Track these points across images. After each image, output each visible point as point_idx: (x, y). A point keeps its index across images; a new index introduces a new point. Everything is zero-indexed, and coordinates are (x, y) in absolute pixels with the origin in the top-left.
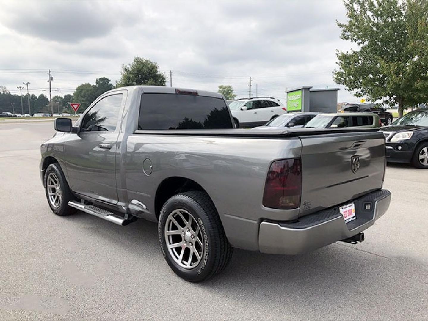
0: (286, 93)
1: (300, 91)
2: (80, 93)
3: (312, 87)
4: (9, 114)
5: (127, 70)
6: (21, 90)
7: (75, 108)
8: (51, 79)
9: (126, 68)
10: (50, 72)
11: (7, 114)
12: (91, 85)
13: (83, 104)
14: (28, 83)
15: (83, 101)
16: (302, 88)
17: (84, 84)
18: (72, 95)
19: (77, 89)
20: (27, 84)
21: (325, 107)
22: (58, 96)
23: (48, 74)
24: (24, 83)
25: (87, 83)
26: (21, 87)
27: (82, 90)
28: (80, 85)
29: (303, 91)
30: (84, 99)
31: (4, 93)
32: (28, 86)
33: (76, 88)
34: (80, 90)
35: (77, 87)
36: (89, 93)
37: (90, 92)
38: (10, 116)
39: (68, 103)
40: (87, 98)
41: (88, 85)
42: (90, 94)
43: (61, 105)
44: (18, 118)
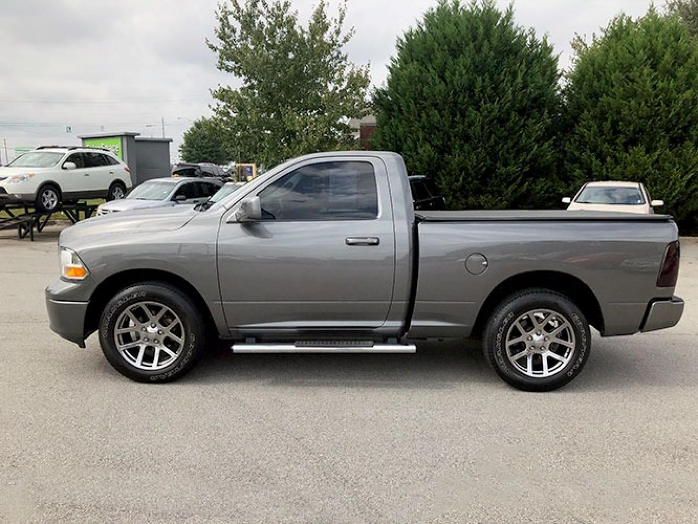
0: (81, 140)
1: (119, 140)
3: (139, 134)
16: (123, 134)
21: (152, 168)
29: (125, 140)
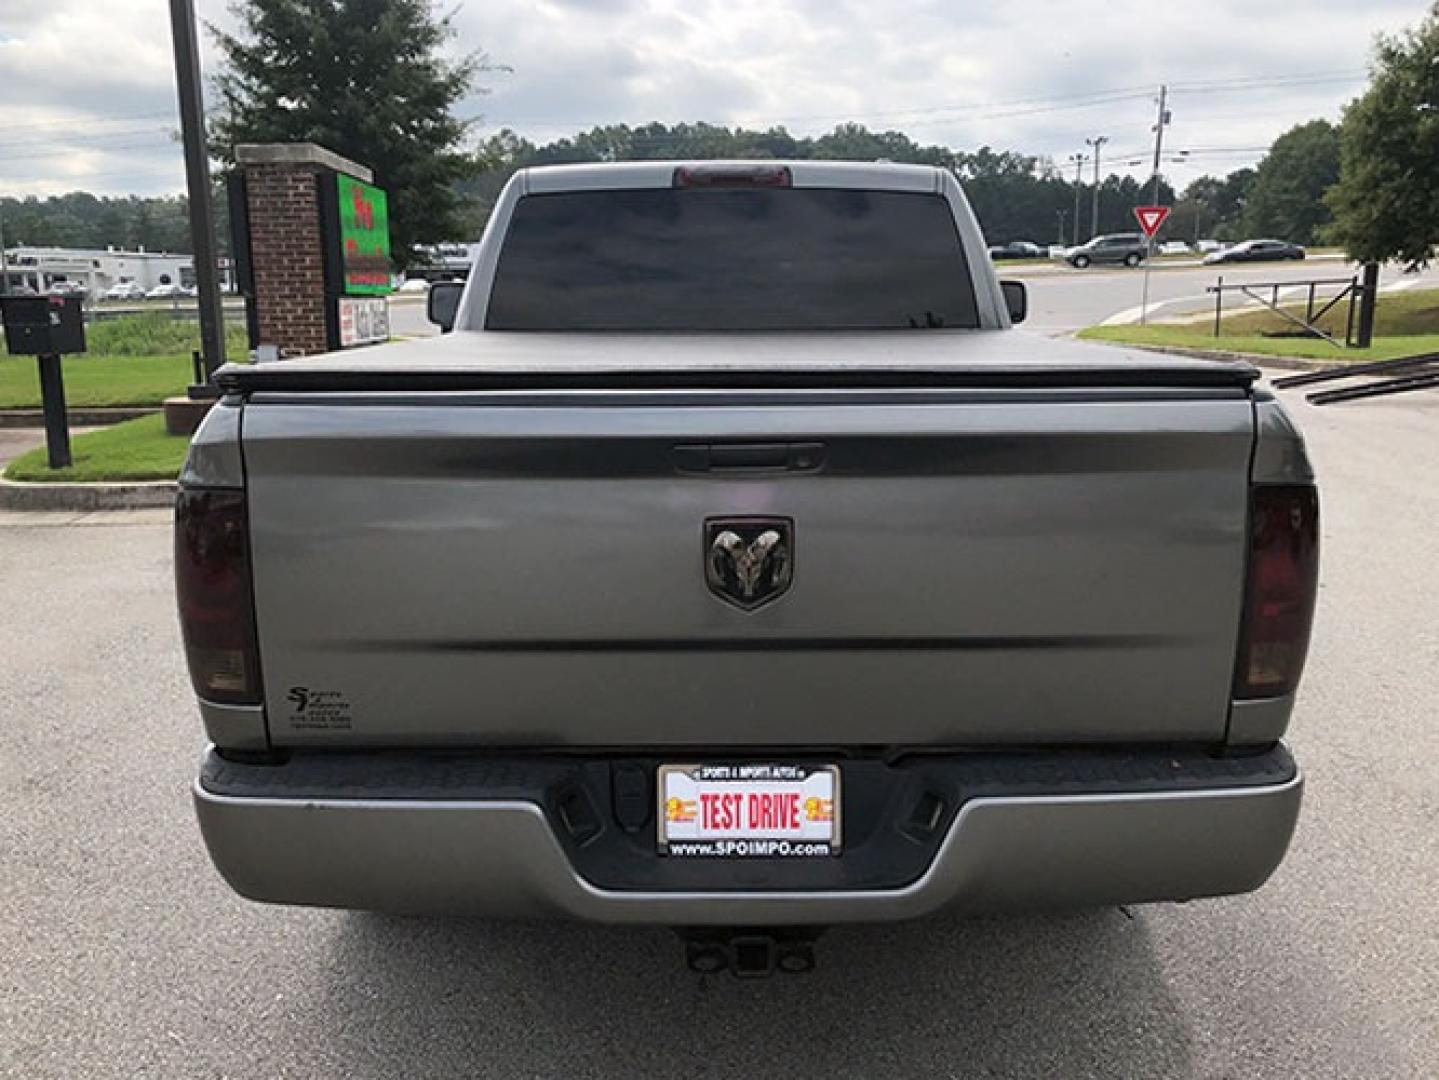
2: (1282, 161)
4: (1030, 247)
5: (1394, 54)
6: (1080, 164)
7: (1151, 223)
8: (1166, 118)
9: (1389, 50)
10: (1164, 93)
11: (1023, 249)
12: (1328, 126)
13: (1287, 201)
14: (1101, 139)
15: (1286, 191)
17: (1304, 123)
18: (1255, 169)
19: (1275, 149)
20: (1097, 143)
22: (1210, 177)
23: (1157, 100)
24: (1088, 142)
25: (1317, 118)
26: (1079, 157)
27: (1291, 148)
28: (1286, 132)
30: (1295, 183)
31: (1043, 180)
32: (1101, 151)
33: (1270, 145)
34: (1281, 151)
35: (1276, 137)
36: (1316, 159)
37: (1318, 154)
38: (1032, 255)
39: (1239, 200)
40: (1304, 181)
41: (1321, 127)
42: (1320, 161)
43: (1214, 211)
44: (1051, 261)
